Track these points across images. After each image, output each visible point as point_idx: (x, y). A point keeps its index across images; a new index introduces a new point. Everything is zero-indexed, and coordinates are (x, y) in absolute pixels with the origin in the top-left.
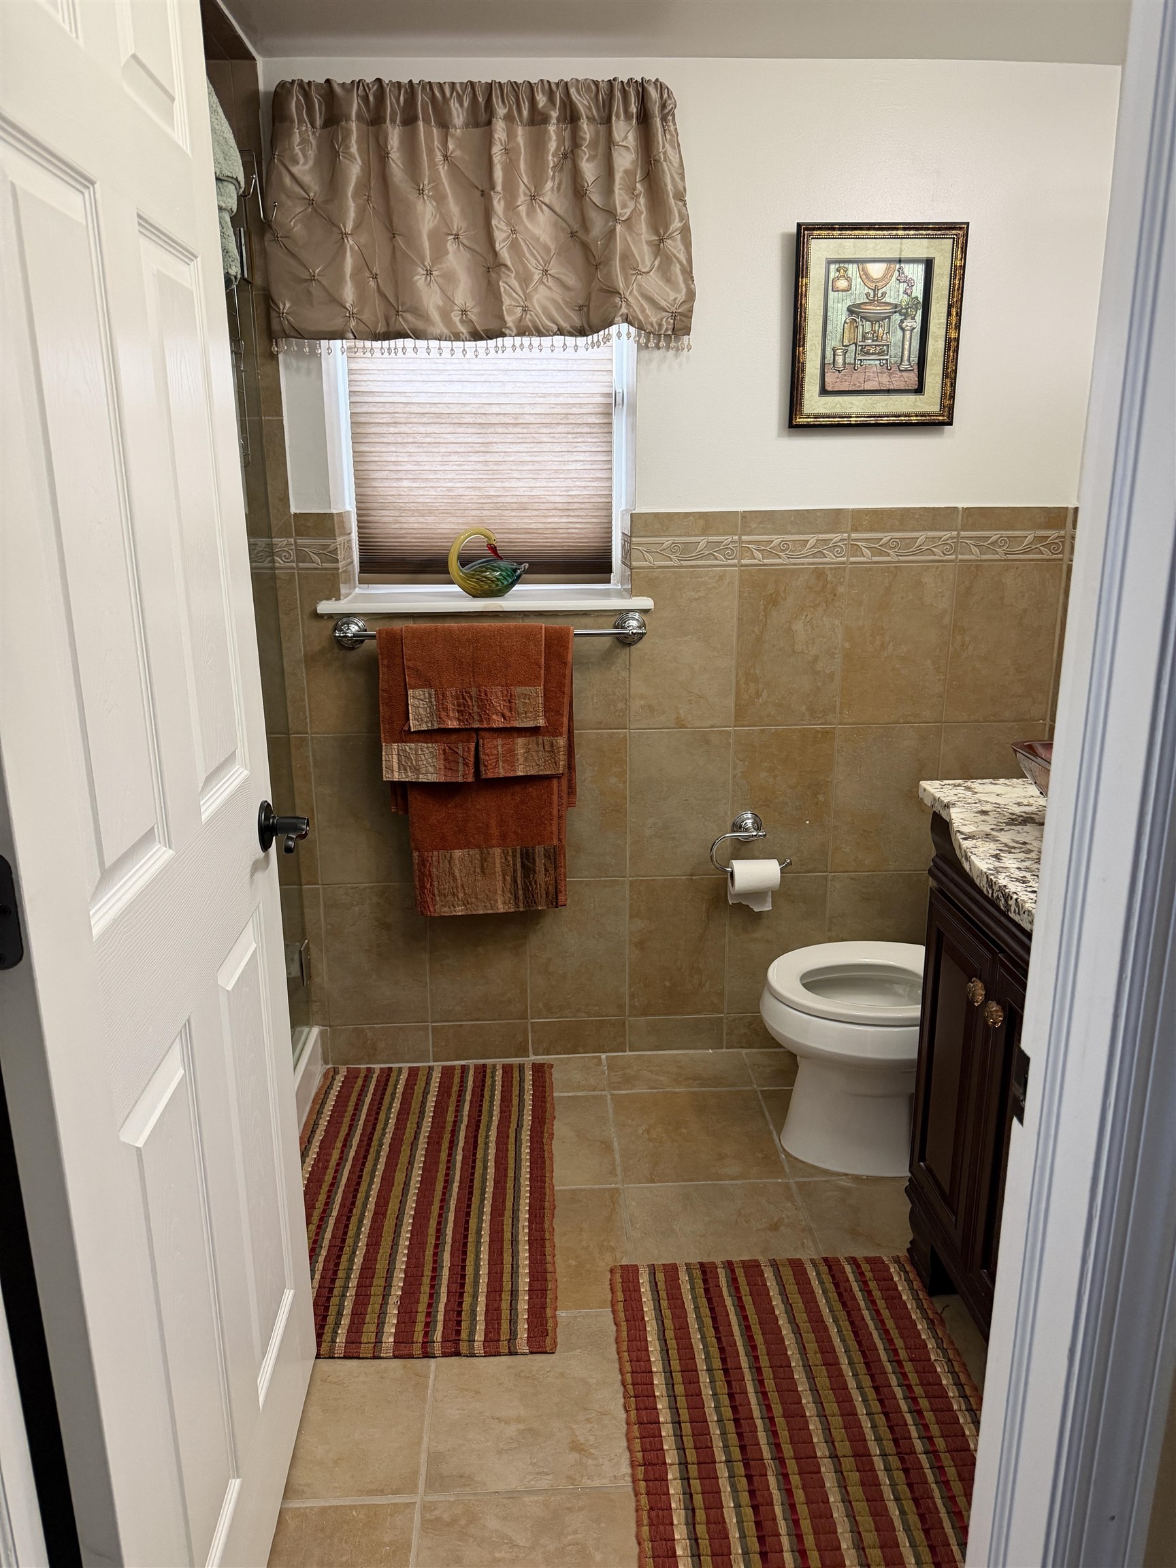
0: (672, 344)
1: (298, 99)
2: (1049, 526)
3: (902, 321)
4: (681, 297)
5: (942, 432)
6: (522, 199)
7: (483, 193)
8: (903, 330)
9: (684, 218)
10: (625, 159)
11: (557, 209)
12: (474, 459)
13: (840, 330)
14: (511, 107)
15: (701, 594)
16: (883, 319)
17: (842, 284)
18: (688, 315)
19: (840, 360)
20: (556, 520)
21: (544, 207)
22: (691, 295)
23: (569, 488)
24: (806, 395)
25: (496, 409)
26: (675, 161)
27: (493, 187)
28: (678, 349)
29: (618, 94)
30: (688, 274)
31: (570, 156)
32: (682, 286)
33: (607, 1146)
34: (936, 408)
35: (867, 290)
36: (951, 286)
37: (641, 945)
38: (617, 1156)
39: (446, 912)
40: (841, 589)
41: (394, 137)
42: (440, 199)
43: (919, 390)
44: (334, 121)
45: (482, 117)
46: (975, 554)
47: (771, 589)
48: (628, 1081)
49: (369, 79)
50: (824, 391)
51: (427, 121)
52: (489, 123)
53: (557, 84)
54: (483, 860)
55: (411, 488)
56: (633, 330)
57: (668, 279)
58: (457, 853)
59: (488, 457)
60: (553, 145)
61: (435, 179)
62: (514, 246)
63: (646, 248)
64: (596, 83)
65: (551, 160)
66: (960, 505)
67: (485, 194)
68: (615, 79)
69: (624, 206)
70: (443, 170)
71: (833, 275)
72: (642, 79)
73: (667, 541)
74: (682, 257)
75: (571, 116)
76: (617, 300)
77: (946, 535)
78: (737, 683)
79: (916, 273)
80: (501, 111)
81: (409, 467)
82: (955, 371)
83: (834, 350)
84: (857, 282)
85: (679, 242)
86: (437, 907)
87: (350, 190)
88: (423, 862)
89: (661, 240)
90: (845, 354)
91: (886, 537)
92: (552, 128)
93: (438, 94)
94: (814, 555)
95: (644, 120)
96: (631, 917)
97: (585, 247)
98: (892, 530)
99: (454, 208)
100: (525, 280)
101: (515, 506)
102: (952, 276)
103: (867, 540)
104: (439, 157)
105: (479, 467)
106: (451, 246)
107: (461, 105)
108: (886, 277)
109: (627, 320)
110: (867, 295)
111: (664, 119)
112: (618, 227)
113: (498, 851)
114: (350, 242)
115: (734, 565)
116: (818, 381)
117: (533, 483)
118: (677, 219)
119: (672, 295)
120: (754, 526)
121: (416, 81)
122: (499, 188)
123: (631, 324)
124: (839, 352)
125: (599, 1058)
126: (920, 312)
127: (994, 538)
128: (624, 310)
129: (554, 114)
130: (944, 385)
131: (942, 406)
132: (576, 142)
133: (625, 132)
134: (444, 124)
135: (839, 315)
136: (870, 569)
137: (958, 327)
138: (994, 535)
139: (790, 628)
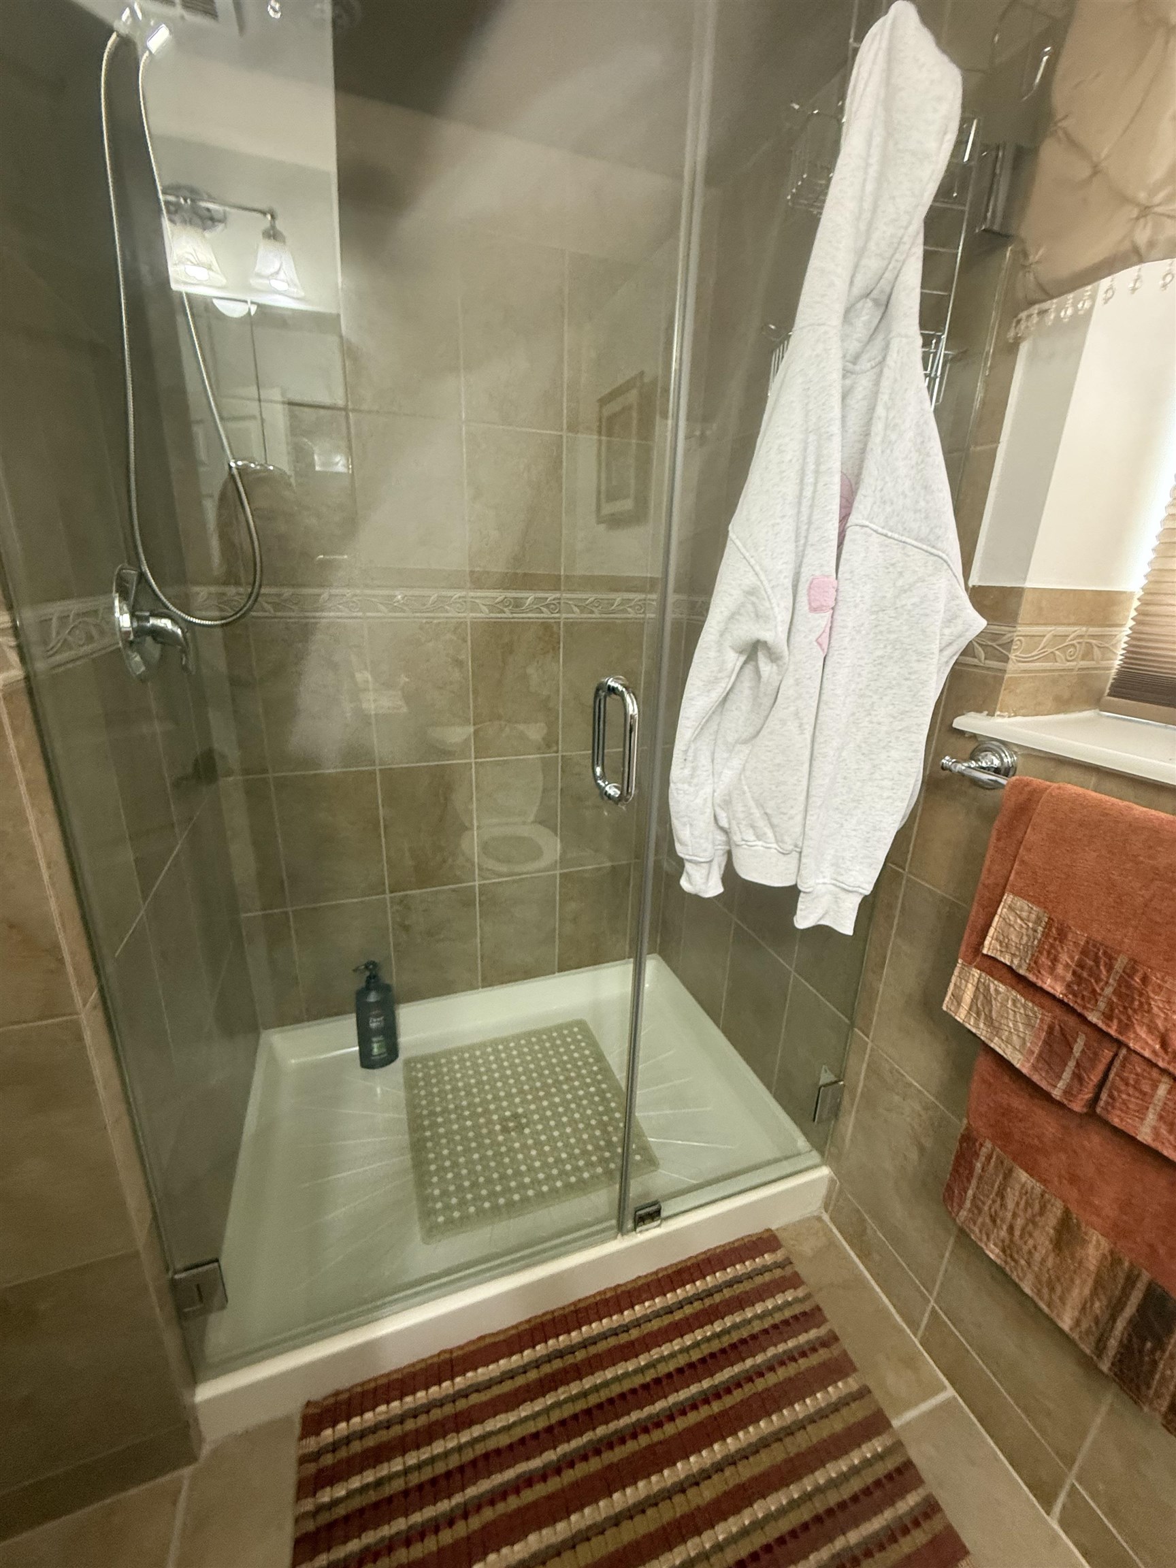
39: (974, 1234)
86: (962, 1215)
88: (969, 1137)
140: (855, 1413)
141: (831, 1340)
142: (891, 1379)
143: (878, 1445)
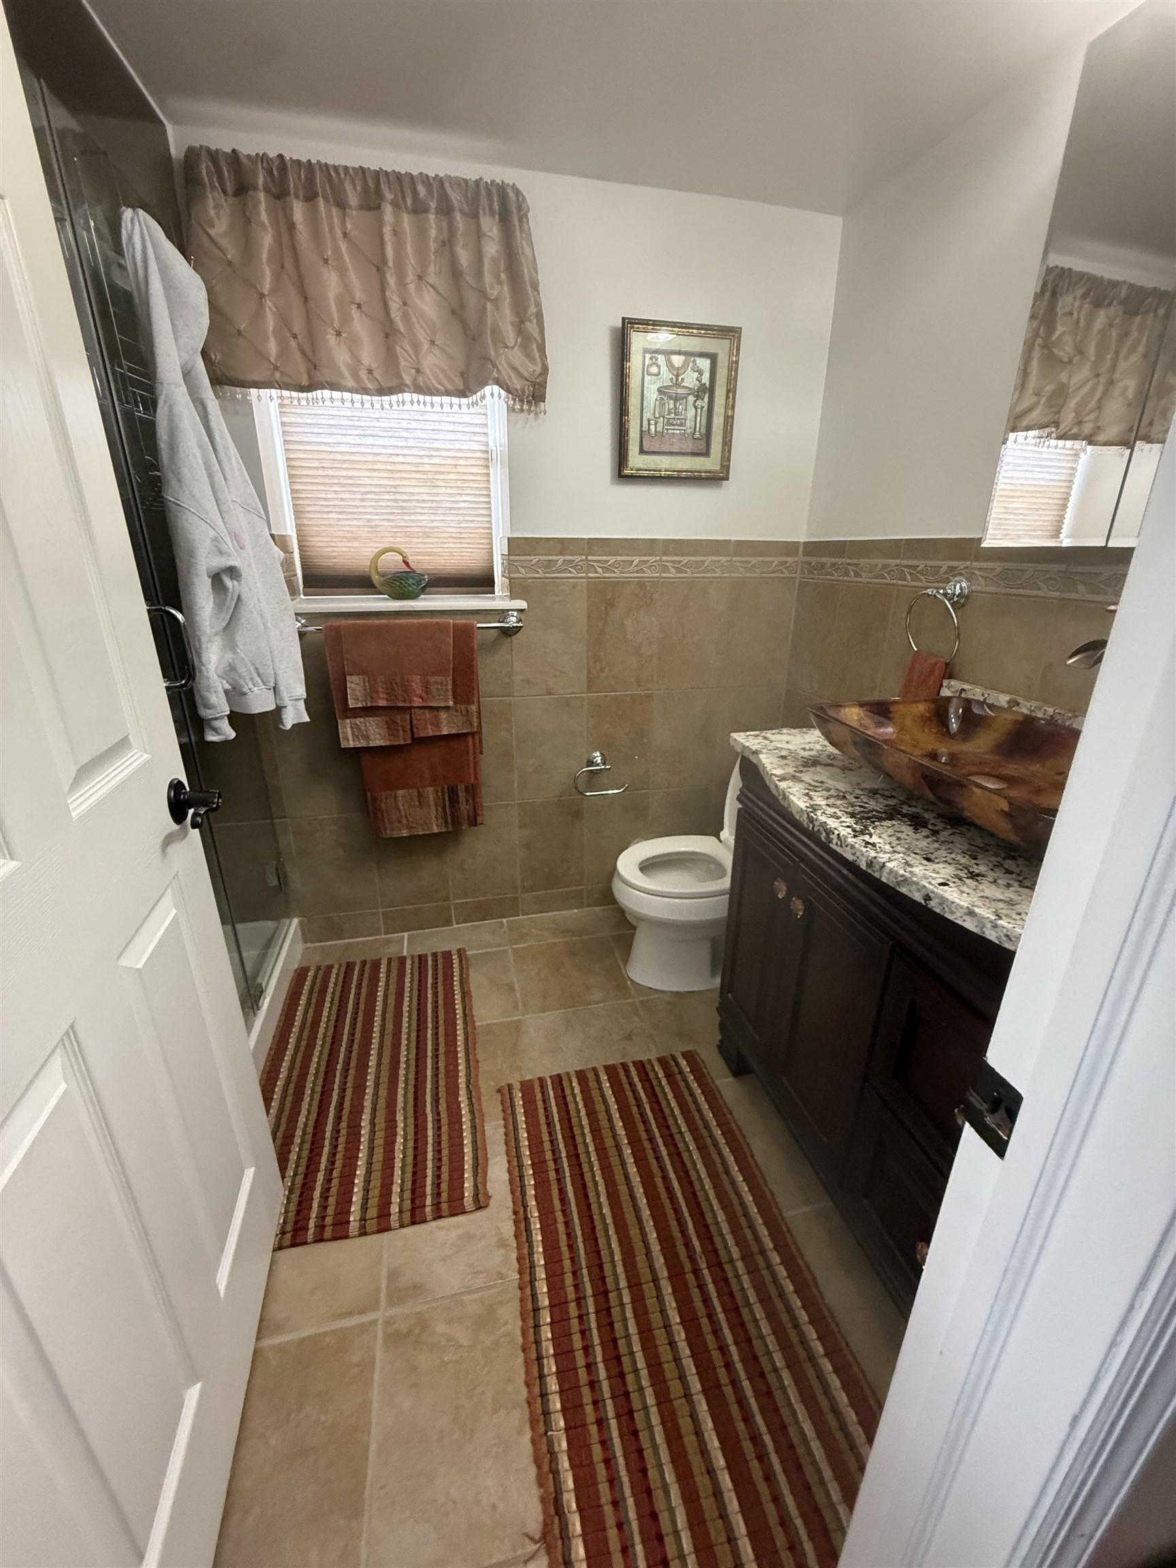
0: (533, 408)
1: (207, 167)
2: (788, 554)
3: (695, 401)
4: (538, 370)
5: (721, 486)
6: (411, 277)
7: (378, 269)
8: (696, 408)
9: (538, 305)
10: (492, 249)
11: (441, 291)
12: (387, 497)
13: (652, 405)
14: (396, 196)
15: (560, 598)
16: (682, 399)
17: (654, 370)
18: (543, 385)
19: (653, 428)
20: (452, 545)
21: (431, 289)
22: (545, 370)
23: (460, 522)
24: (630, 453)
25: (401, 459)
26: (530, 256)
27: (385, 263)
28: (536, 414)
29: (483, 192)
30: (542, 349)
31: (448, 243)
32: (539, 361)
33: (511, 989)
34: (718, 468)
35: (671, 376)
36: (729, 375)
37: (527, 846)
38: (518, 995)
39: (395, 834)
40: (656, 596)
41: (299, 211)
42: (342, 272)
43: (706, 453)
44: (242, 189)
45: (372, 203)
46: (741, 573)
47: (609, 596)
48: (522, 937)
49: (272, 154)
50: (642, 451)
51: (326, 199)
52: (379, 207)
53: (434, 178)
54: (420, 796)
55: (339, 519)
56: (503, 393)
57: (529, 356)
58: (400, 792)
59: (398, 497)
60: (433, 233)
61: (337, 251)
62: (405, 317)
63: (510, 328)
64: (466, 181)
65: (432, 246)
66: (734, 538)
67: (380, 270)
68: (481, 179)
69: (492, 287)
70: (343, 246)
71: (647, 362)
72: (503, 182)
73: (535, 559)
74: (537, 336)
75: (446, 210)
76: (490, 366)
77: (724, 559)
78: (588, 664)
79: (705, 364)
80: (389, 196)
81: (336, 503)
82: (731, 441)
83: (649, 420)
84: (664, 369)
85: (535, 325)
86: (388, 831)
87: (265, 256)
88: (374, 799)
89: (522, 322)
90: (656, 424)
91: (685, 560)
92: (432, 217)
93: (334, 175)
94: (637, 572)
95: (504, 217)
96: (521, 827)
97: (463, 322)
98: (688, 556)
99: (353, 278)
100: (416, 347)
101: (420, 535)
102: (730, 370)
103: (672, 562)
104: (339, 234)
105: (391, 504)
106: (355, 313)
107: (355, 188)
108: (685, 366)
109: (498, 382)
110: (672, 379)
111: (520, 221)
112: (489, 305)
113: (430, 789)
114: (268, 303)
115: (582, 578)
116: (638, 444)
117: (433, 518)
118: (533, 306)
119: (532, 368)
120: (596, 549)
121: (314, 161)
122: (391, 264)
123: (501, 387)
124: (652, 422)
125: (502, 922)
126: (707, 395)
127: (754, 562)
128: (495, 374)
129: (433, 205)
130: (723, 449)
131: (722, 466)
132: (452, 233)
133: (490, 226)
134: (342, 205)
135: (652, 395)
136: (675, 582)
137: (733, 407)
138: (754, 560)
139: (623, 624)
140: (395, 965)
141: (364, 963)
142: (390, 951)
143: (409, 962)
